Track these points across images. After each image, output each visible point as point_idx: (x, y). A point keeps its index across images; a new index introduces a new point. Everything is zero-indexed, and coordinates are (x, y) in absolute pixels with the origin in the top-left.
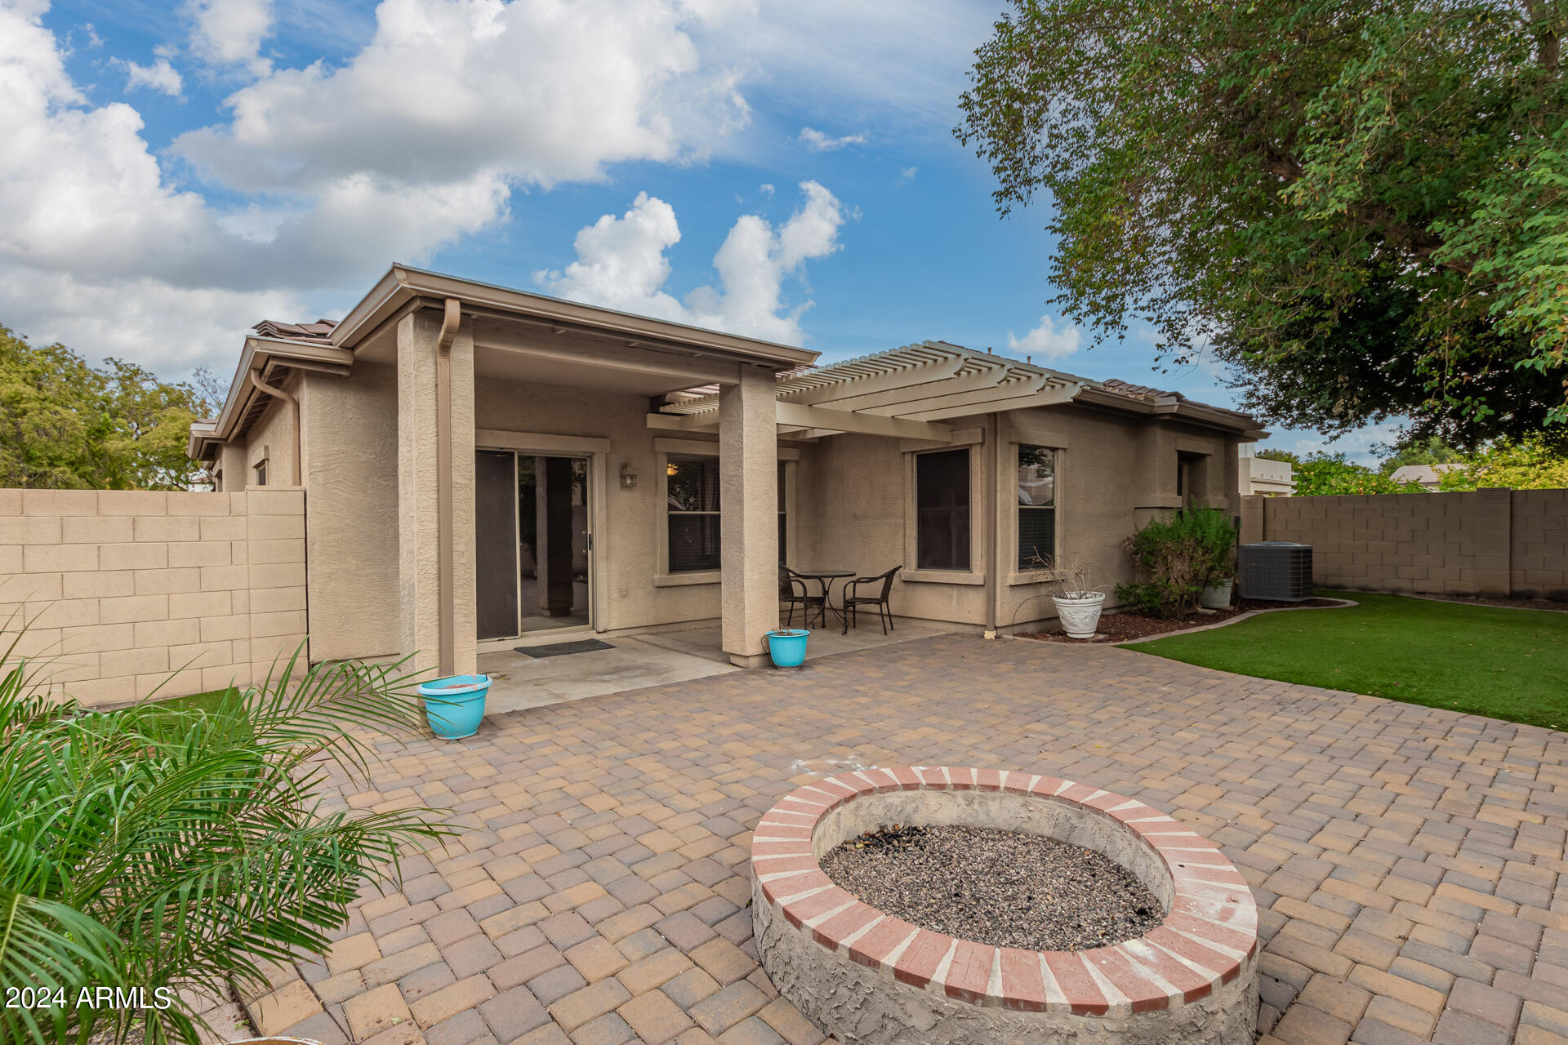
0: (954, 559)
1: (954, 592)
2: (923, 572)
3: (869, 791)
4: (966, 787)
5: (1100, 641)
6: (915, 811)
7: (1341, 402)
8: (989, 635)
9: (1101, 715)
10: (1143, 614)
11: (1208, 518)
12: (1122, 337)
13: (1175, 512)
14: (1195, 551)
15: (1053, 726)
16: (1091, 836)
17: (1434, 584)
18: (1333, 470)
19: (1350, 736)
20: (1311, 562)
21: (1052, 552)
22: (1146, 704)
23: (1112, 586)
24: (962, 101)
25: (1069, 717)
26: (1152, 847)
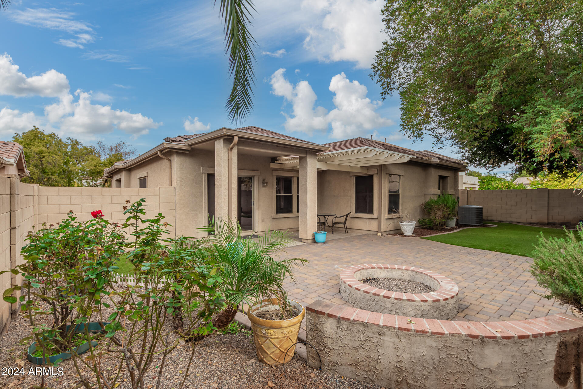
0: (368, 210)
1: (368, 221)
2: (357, 214)
3: (363, 269)
4: (387, 268)
5: (414, 236)
6: (374, 274)
7: (492, 160)
8: (379, 234)
9: (417, 256)
10: (427, 228)
11: (448, 198)
12: (422, 141)
13: (437, 195)
14: (444, 208)
15: (404, 258)
16: (419, 279)
17: (523, 220)
18: (493, 179)
19: (488, 261)
20: (482, 212)
21: (398, 208)
22: (430, 253)
23: (417, 219)
24: (372, 66)
25: (408, 256)
26: (435, 279)
